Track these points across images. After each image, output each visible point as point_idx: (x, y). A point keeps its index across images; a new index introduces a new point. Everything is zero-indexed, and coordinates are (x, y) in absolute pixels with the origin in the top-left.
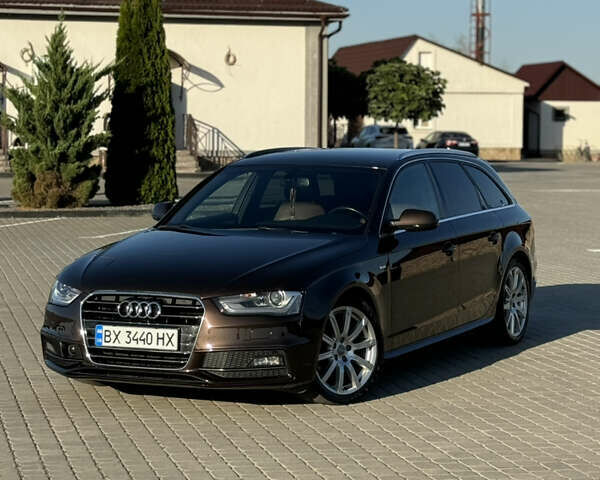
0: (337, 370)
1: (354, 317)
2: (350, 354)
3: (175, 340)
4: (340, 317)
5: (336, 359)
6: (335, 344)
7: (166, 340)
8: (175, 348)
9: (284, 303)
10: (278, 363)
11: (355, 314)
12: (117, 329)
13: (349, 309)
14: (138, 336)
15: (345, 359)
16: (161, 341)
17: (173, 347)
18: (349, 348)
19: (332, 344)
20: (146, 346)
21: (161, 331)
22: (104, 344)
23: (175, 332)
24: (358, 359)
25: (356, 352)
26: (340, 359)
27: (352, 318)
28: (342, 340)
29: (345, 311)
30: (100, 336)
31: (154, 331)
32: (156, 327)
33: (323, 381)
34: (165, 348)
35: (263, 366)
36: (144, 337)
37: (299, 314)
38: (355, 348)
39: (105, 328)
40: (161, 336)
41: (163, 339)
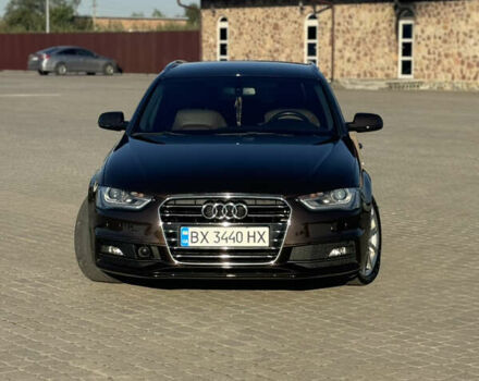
3: (266, 237)
7: (258, 237)
8: (267, 244)
12: (204, 230)
14: (227, 235)
16: (251, 239)
17: (265, 243)
20: (236, 244)
21: (252, 230)
22: (190, 245)
23: (266, 229)
30: (186, 237)
31: (245, 230)
32: (247, 226)
34: (256, 244)
36: (234, 235)
39: (191, 229)
40: (252, 234)
41: (253, 237)
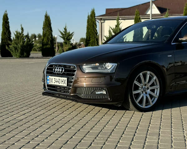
0: (143, 98)
1: (151, 76)
2: (148, 91)
3: (66, 82)
4: (145, 76)
5: (143, 93)
6: (142, 87)
9: (109, 68)
10: (105, 93)
11: (151, 75)
12: (52, 77)
13: (149, 72)
14: (57, 80)
15: (146, 93)
17: (66, 85)
18: (148, 89)
19: (141, 87)
20: (59, 84)
21: (63, 78)
22: (49, 83)
23: (66, 79)
24: (152, 93)
25: (151, 90)
26: (144, 93)
27: (150, 76)
28: (145, 85)
29: (146, 73)
30: (48, 80)
31: (61, 78)
33: (137, 102)
34: (63, 85)
35: (100, 94)
36: (59, 80)
37: (114, 73)
38: (151, 89)
41: (63, 81)
